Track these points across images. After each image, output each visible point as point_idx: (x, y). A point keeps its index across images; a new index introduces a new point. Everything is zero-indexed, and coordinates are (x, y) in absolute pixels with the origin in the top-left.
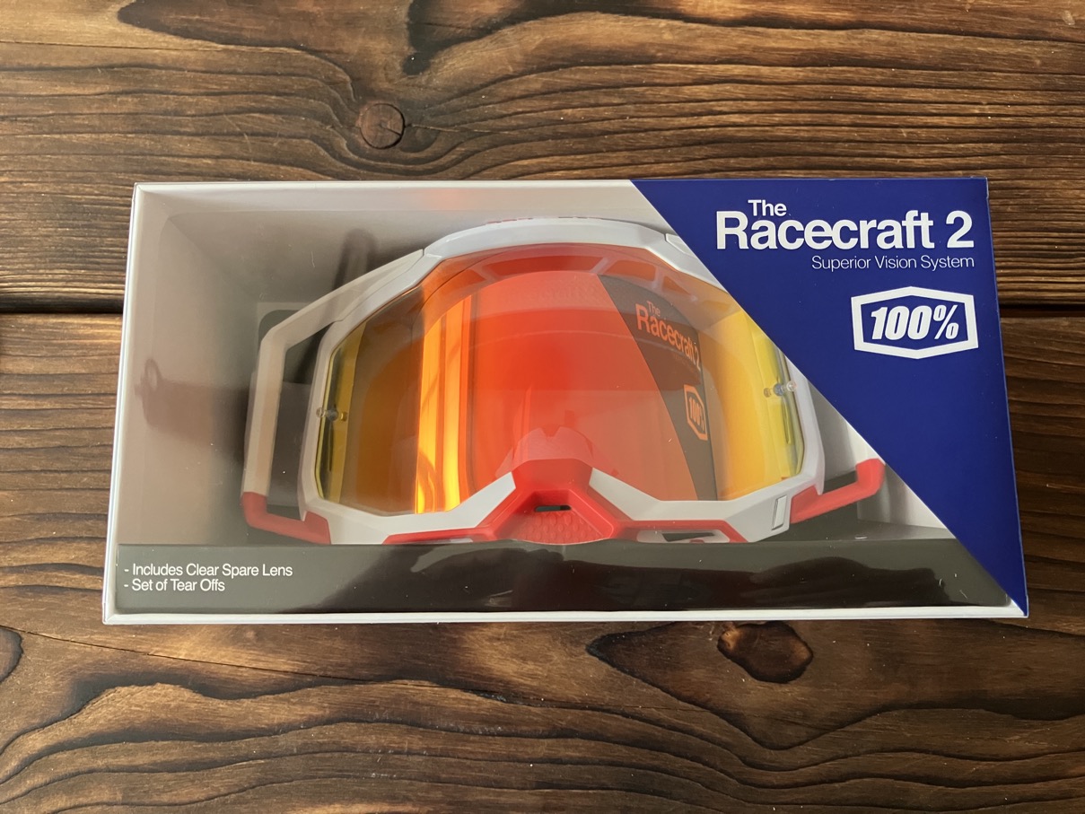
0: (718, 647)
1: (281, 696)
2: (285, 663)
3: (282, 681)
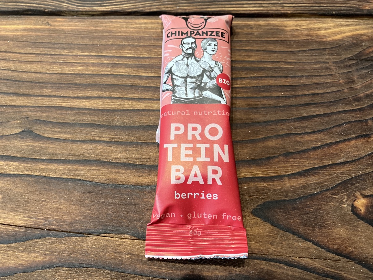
0: (352, 211)
1: (13, 245)
2: (20, 219)
3: (16, 234)
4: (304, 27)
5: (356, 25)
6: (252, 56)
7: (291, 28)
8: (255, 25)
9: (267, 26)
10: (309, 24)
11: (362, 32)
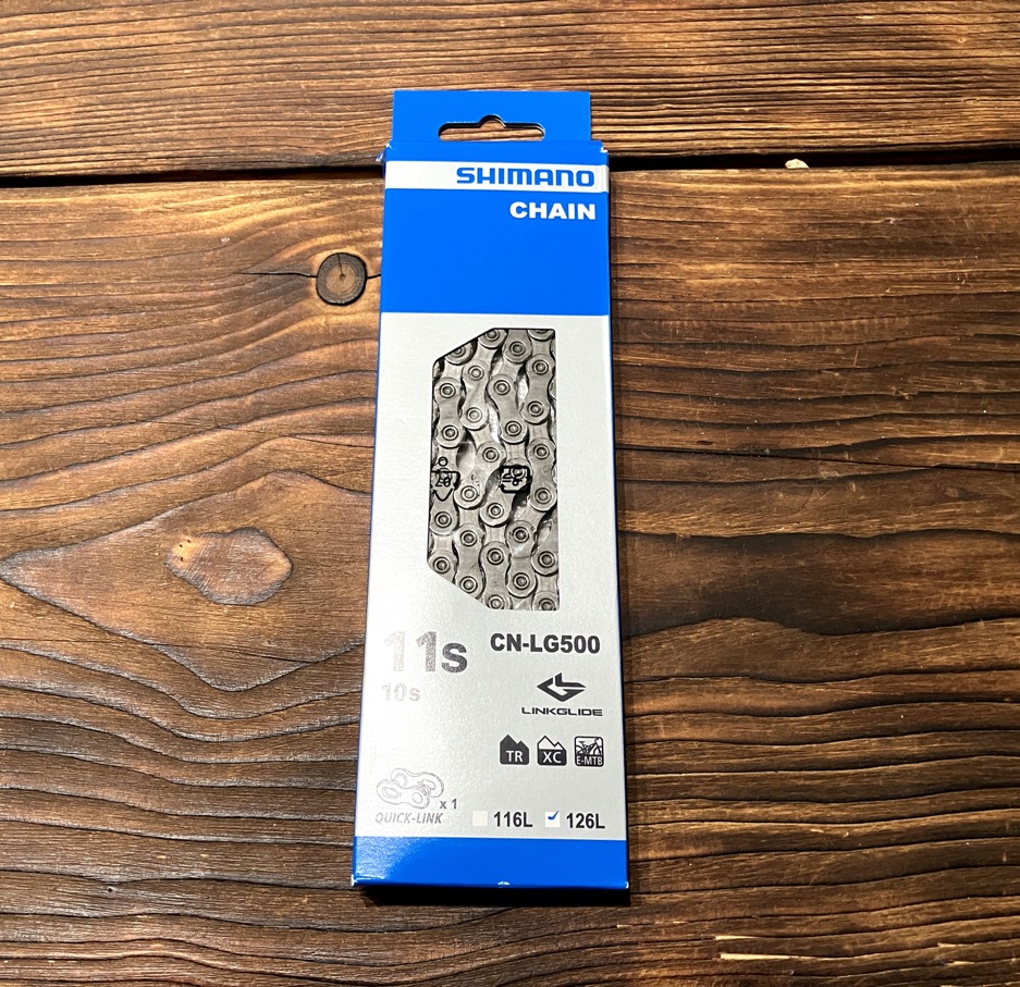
4: (172, 205)
5: (281, 196)
6: (51, 274)
7: (145, 209)
8: (72, 204)
9: (96, 206)
10: (187, 196)
11: (287, 211)
